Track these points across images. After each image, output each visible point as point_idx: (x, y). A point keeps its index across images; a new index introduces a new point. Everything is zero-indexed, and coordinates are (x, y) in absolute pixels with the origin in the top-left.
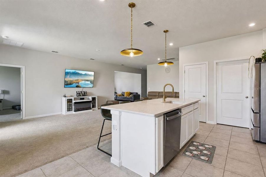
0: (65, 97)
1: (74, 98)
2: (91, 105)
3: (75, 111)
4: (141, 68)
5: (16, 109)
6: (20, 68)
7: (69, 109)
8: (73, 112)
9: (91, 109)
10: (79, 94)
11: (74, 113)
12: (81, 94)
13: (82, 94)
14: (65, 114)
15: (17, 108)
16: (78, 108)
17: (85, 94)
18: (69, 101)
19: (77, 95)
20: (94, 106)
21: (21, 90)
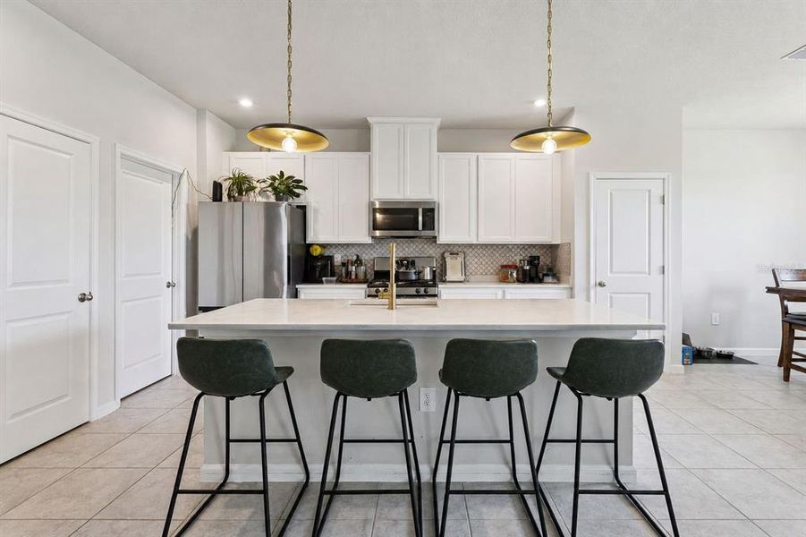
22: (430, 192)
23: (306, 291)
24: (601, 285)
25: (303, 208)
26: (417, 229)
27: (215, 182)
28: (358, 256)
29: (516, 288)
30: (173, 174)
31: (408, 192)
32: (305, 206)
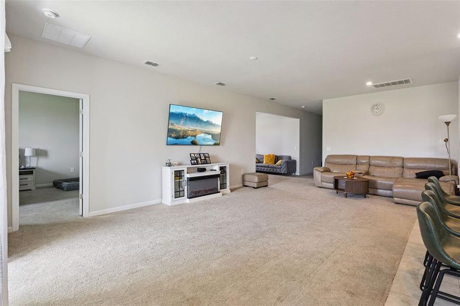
0: (170, 165)
1: (188, 168)
2: (219, 182)
3: (190, 198)
4: (303, 107)
5: (62, 189)
6: (79, 99)
7: (178, 194)
8: (185, 200)
9: (219, 192)
10: (195, 160)
11: (188, 201)
12: (199, 159)
13: (201, 160)
14: (170, 205)
15: (64, 186)
16: (194, 190)
17: (206, 159)
18: (178, 175)
19: (193, 162)
20: (223, 186)
21: (81, 150)
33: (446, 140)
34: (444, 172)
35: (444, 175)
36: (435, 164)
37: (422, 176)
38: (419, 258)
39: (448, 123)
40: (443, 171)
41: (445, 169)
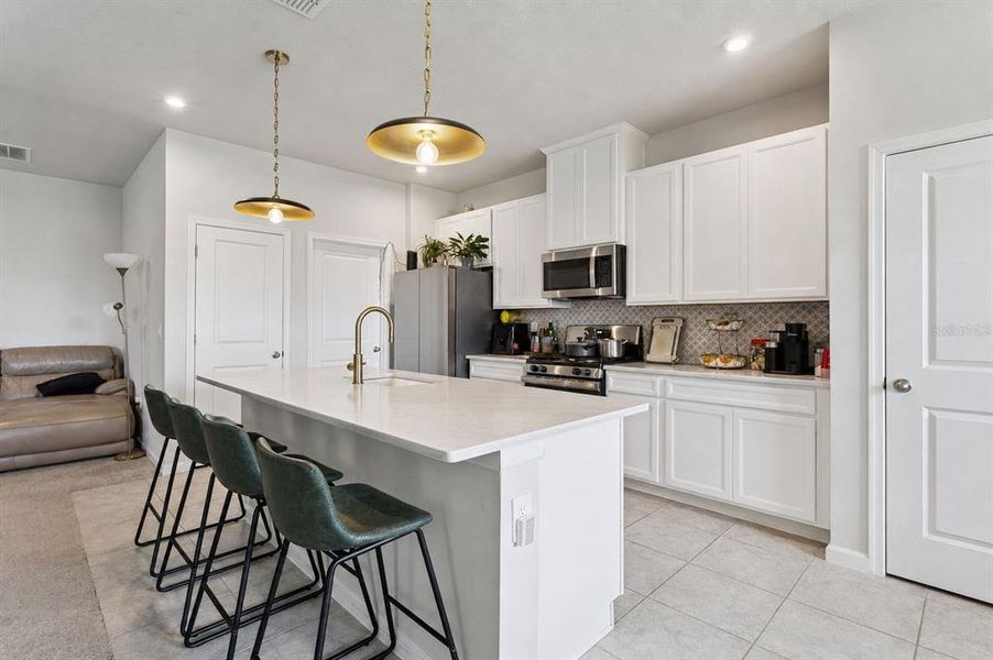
22: (611, 233)
23: (477, 363)
24: (900, 386)
25: (489, 270)
26: (589, 287)
27: (409, 253)
28: (551, 324)
29: (715, 379)
30: (380, 248)
31: (585, 235)
32: (491, 268)
33: (118, 307)
34: (103, 374)
35: (105, 381)
36: (82, 359)
37: (50, 390)
38: (134, 582)
39: (122, 271)
40: (99, 373)
41: (99, 368)
